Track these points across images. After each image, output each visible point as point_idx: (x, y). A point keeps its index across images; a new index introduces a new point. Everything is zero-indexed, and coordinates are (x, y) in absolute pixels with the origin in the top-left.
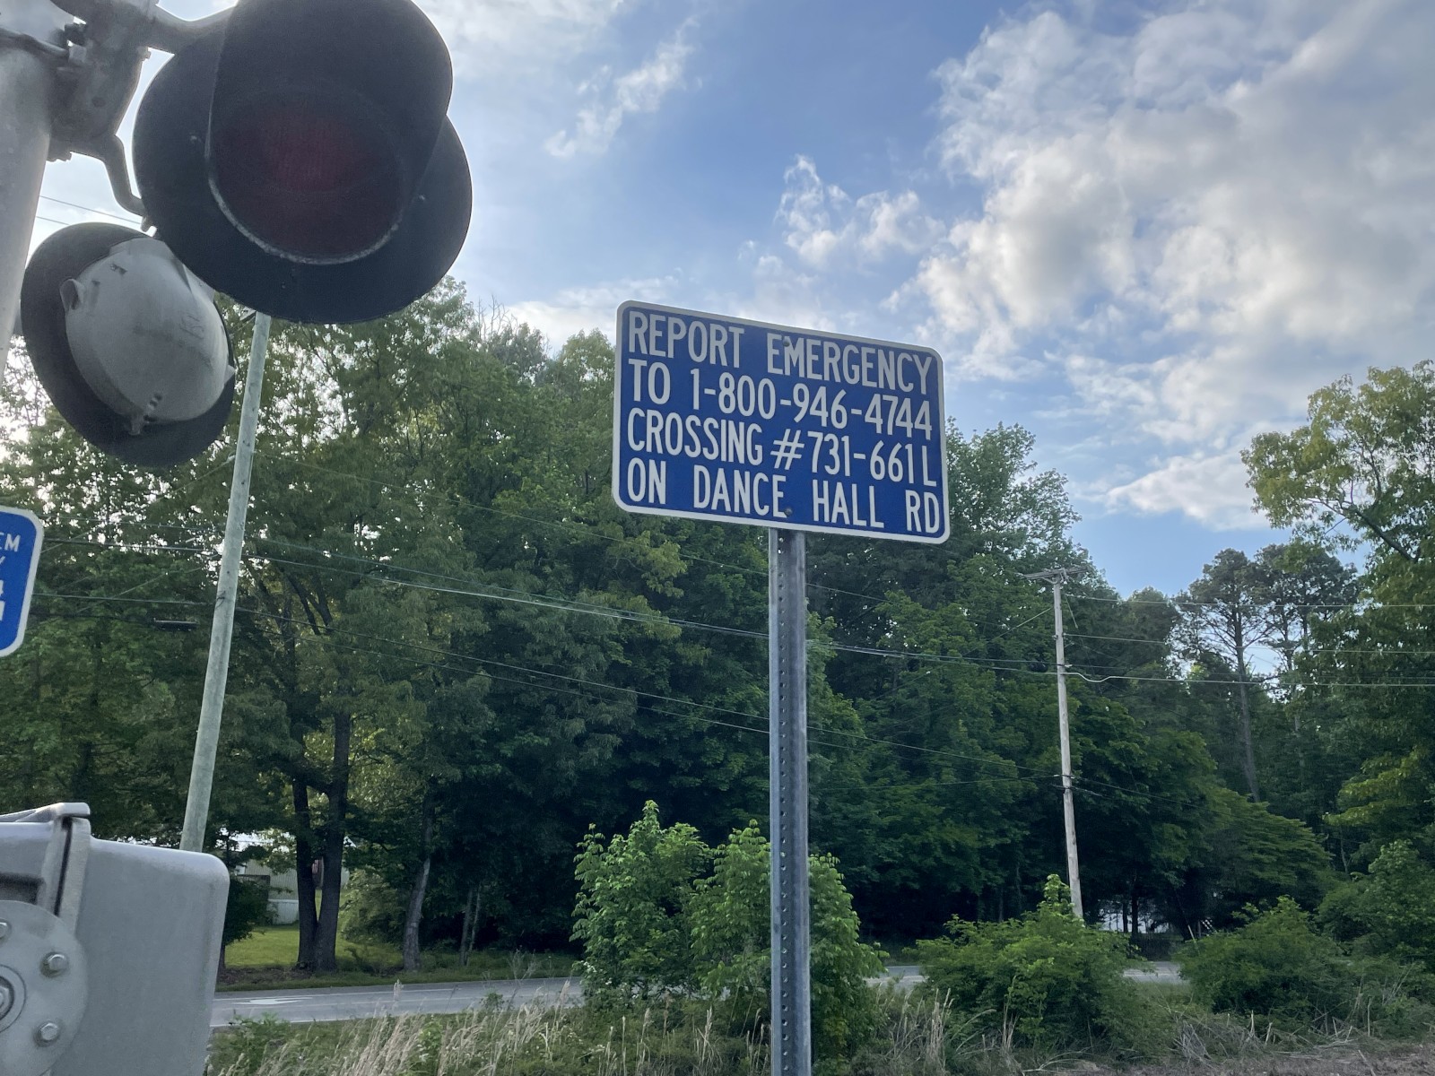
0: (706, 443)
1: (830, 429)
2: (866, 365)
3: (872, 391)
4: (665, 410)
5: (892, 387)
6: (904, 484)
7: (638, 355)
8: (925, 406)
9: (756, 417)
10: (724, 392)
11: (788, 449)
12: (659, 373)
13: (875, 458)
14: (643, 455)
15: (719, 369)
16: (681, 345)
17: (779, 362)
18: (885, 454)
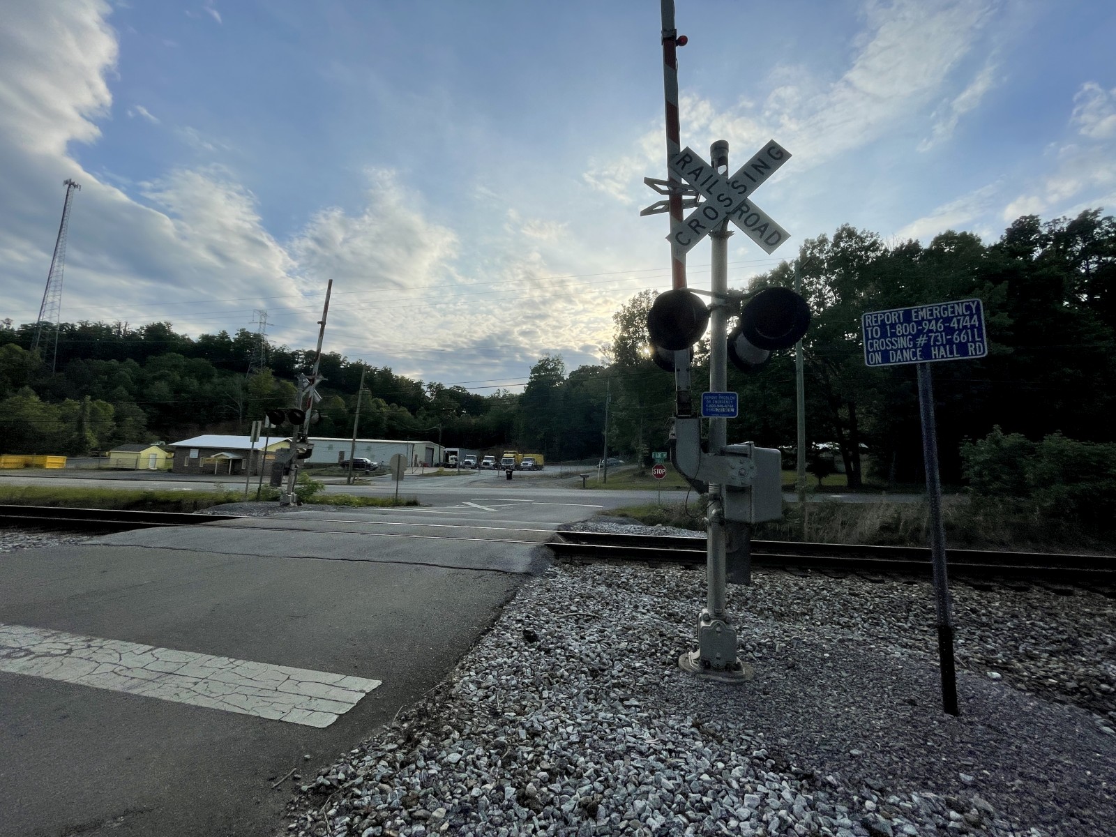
0: (893, 344)
1: (937, 331)
2: (950, 310)
3: (953, 317)
4: (879, 339)
5: (961, 313)
6: (968, 341)
7: (869, 326)
8: (975, 317)
9: (910, 334)
10: (898, 329)
11: (922, 340)
12: (876, 330)
13: (955, 336)
14: (874, 352)
15: (896, 324)
16: (883, 321)
17: (917, 317)
18: (960, 335)
